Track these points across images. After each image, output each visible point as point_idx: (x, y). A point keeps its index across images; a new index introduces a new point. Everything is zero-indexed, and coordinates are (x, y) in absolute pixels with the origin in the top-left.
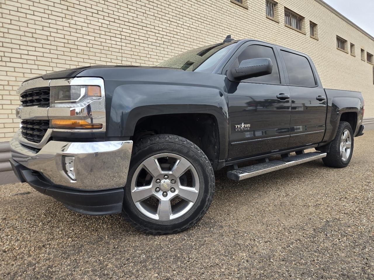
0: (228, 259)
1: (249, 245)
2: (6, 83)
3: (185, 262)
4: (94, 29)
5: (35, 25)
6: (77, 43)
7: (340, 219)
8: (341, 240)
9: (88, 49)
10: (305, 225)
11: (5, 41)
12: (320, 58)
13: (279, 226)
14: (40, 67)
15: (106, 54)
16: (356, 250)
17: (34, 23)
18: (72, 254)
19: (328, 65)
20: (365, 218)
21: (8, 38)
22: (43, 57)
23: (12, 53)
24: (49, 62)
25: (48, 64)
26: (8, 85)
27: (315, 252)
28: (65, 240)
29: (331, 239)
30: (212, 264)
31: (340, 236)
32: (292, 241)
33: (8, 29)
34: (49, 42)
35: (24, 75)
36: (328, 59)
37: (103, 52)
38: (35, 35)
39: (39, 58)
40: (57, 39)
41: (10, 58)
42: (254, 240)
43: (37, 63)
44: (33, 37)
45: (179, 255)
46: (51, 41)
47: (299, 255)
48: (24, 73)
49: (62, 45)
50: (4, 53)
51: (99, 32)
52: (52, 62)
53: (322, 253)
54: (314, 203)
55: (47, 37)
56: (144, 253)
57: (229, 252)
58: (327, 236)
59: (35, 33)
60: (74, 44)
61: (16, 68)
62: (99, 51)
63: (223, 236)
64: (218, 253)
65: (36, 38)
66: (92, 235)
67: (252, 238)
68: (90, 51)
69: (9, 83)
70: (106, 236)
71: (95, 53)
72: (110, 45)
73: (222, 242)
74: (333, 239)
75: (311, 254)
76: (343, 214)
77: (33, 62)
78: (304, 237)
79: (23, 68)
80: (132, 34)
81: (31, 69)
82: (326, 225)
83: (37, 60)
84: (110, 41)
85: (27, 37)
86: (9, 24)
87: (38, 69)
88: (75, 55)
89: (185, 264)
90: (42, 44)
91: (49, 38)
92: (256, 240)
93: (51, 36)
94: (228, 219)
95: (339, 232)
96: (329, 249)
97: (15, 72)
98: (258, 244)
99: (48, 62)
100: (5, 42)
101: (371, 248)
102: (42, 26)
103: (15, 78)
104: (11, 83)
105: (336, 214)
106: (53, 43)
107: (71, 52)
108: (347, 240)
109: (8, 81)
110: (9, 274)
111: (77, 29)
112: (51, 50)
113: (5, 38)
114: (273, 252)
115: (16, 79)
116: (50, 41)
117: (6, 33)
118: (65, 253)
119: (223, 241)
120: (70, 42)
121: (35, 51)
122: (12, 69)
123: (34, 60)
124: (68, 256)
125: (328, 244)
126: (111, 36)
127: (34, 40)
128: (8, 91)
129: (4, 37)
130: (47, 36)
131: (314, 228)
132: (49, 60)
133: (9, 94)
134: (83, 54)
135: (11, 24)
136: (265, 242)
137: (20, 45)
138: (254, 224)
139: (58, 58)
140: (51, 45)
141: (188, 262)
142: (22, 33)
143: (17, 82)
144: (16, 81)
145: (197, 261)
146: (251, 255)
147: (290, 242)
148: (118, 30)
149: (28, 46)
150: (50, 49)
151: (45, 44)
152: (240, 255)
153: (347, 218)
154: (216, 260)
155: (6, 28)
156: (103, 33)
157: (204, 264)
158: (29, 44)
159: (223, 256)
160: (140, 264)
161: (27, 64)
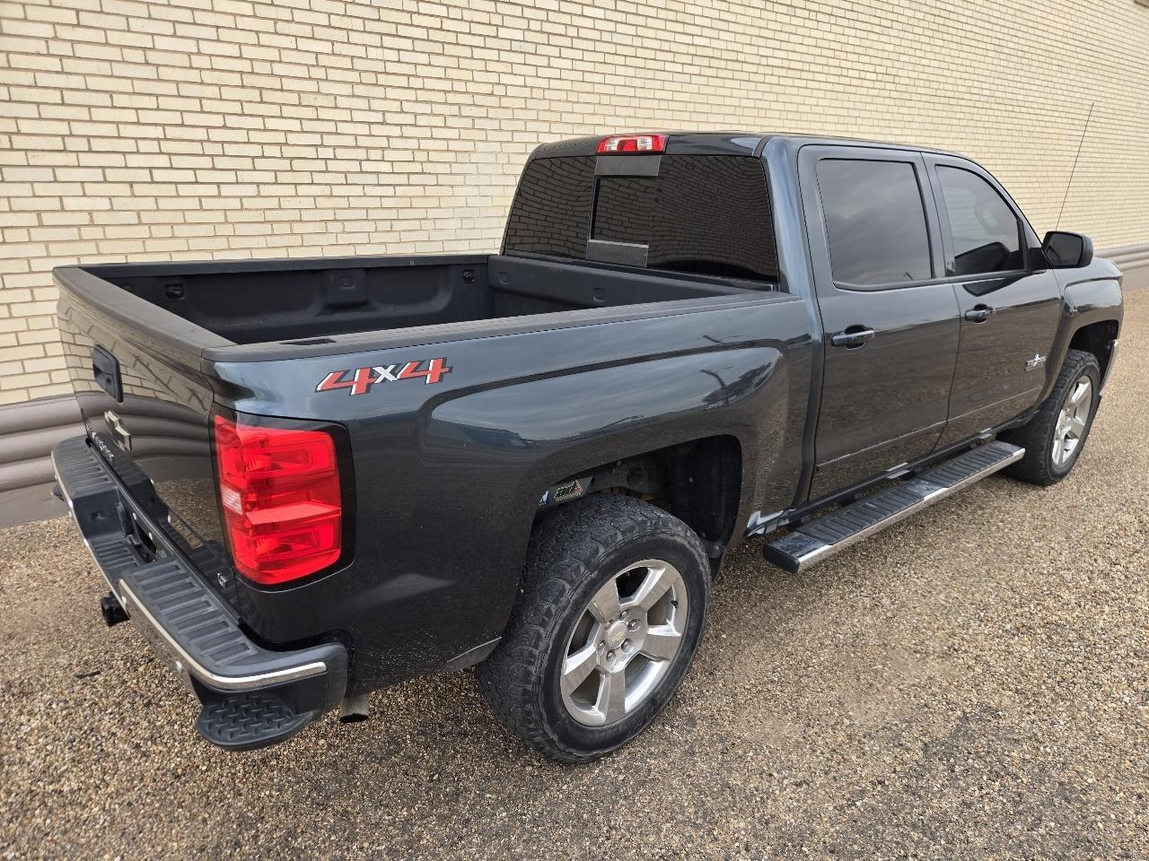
0: (702, 837)
1: (755, 792)
2: (85, 219)
3: (600, 840)
4: (329, 14)
5: (150, 21)
6: (278, 69)
7: (1000, 713)
8: (984, 792)
9: (312, 86)
10: (907, 726)
11: (67, 87)
12: (1071, 42)
13: (838, 727)
14: (177, 161)
15: (368, 98)
16: (1016, 829)
17: (147, 16)
18: (334, 793)
19: (1094, 65)
20: (1064, 714)
21: (77, 74)
22: (182, 125)
23: (91, 121)
24: (201, 142)
25: (197, 148)
26: (92, 224)
27: (914, 826)
28: (311, 745)
29: (961, 783)
30: (663, 851)
31: (985, 778)
32: (864, 785)
33: (73, 42)
34: (194, 76)
35: (132, 191)
36: (1097, 43)
37: (360, 90)
38: (152, 57)
39: (171, 132)
40: (218, 63)
41: (88, 137)
42: (771, 775)
43: (166, 146)
44: (147, 63)
45: (585, 816)
46: (201, 69)
47: (873, 837)
48: (131, 184)
49: (236, 79)
50: (69, 123)
51: (345, 23)
52: (209, 141)
53: (928, 834)
54: (943, 644)
55: (190, 59)
56: (503, 803)
57: (705, 814)
58: (953, 771)
59: (153, 49)
60: (272, 74)
61: (107, 171)
62: (347, 90)
63: (693, 754)
64: (680, 817)
65: (158, 66)
66: (373, 730)
67: (765, 768)
68: (319, 92)
69: (94, 217)
70: (408, 736)
71: (336, 98)
72: (379, 67)
73: (689, 776)
74: (968, 784)
75: (902, 835)
76: (1010, 693)
77: (153, 147)
78: (895, 772)
79: (126, 167)
80: (448, 18)
81: (151, 169)
82: (958, 730)
83: (166, 139)
84: (380, 50)
85: (132, 66)
86: (74, 26)
87: (171, 168)
88: (275, 110)
89: (599, 847)
90: (177, 82)
91: (197, 61)
92: (775, 774)
93: (199, 53)
94: (711, 692)
95: (988, 759)
96: (950, 821)
97: (105, 181)
98: (777, 792)
99: (197, 141)
100: (67, 89)
101: (1052, 824)
102: (170, 21)
103: (107, 200)
104: (98, 219)
105: (995, 692)
106: (208, 77)
107: (262, 102)
108: (1000, 790)
109: (90, 212)
110: (202, 850)
111: (276, 21)
112: (204, 102)
113: (67, 73)
114: (811, 821)
115: (111, 203)
116: (198, 71)
117: (69, 57)
118: (317, 787)
119: (692, 773)
120: (259, 67)
121: (158, 109)
122: (97, 175)
123: (158, 139)
124: (327, 798)
125: (949, 803)
126: (382, 34)
127: (149, 72)
128: (93, 244)
129: (62, 72)
130: (189, 54)
131: (926, 740)
132: (201, 134)
133: (96, 252)
134: (300, 105)
135: (78, 25)
136: (797, 785)
137: (111, 93)
138: (776, 714)
139: (225, 127)
140: (202, 83)
141: (608, 839)
142: (114, 54)
143: (114, 213)
144: (112, 210)
145: (628, 840)
146: (758, 827)
147: (858, 788)
148: (403, 11)
149: (134, 93)
150: (201, 99)
151: (184, 82)
152: (732, 826)
153: (1019, 709)
154: (675, 837)
155: (65, 40)
156: (358, 24)
157: (646, 852)
158: (140, 86)
159: (689, 828)
160: (497, 841)
161: (138, 152)
